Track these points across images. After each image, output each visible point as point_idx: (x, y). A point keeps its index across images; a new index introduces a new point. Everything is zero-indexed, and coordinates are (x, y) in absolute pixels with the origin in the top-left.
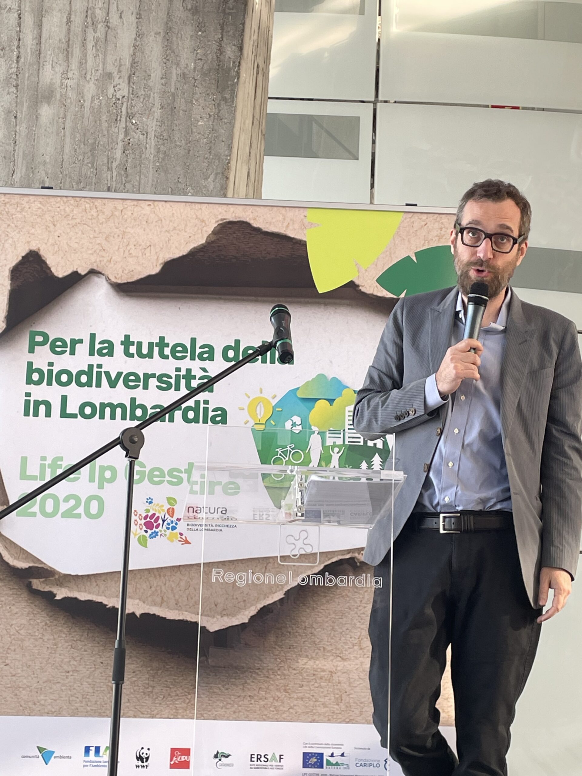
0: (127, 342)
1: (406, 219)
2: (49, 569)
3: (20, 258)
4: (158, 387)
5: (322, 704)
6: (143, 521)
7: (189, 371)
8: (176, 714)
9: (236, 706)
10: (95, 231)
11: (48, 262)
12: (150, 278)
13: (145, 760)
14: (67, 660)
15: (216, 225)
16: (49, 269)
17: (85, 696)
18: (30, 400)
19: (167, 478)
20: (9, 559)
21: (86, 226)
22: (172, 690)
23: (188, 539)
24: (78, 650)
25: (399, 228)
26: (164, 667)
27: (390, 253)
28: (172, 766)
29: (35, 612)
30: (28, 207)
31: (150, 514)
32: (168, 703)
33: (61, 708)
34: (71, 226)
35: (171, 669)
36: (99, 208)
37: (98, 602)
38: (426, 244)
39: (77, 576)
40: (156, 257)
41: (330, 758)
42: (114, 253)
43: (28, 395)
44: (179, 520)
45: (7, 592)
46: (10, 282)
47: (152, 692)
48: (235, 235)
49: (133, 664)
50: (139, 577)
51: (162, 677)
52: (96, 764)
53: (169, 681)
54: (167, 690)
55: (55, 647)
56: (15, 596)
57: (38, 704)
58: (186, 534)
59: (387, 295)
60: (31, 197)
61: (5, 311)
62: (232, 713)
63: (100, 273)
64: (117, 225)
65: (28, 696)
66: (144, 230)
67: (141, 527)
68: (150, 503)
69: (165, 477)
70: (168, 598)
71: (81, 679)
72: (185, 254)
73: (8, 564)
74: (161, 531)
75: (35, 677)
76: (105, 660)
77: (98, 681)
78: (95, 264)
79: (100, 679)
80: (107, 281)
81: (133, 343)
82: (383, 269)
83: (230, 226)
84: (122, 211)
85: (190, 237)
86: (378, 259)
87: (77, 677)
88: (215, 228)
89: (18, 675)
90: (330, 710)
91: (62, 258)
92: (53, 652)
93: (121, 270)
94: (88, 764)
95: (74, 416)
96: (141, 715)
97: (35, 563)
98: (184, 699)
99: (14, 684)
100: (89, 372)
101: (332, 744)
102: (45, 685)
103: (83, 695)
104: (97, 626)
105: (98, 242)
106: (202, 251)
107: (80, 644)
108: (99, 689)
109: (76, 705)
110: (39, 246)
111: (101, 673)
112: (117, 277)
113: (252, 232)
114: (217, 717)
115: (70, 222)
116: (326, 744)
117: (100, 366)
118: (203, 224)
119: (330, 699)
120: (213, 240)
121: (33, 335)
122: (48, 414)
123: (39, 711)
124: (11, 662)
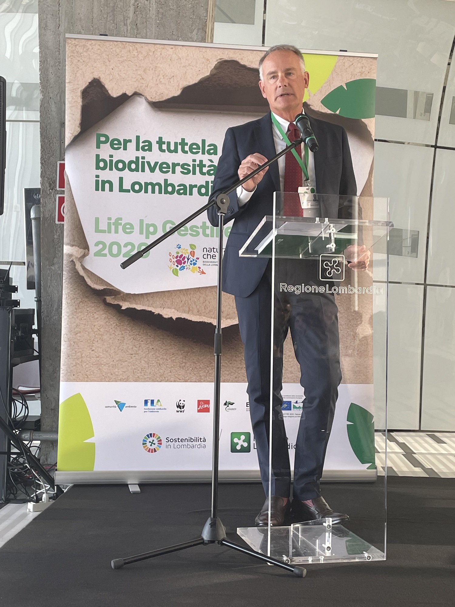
0: (160, 142)
1: (339, 60)
2: (116, 290)
3: (88, 84)
4: (182, 172)
5: (290, 372)
6: (175, 260)
7: (201, 161)
8: (200, 379)
9: (236, 373)
10: (136, 65)
11: (106, 86)
12: (174, 98)
13: (182, 407)
14: (131, 347)
15: (216, 63)
16: (107, 91)
17: (143, 369)
18: (99, 180)
19: (189, 232)
20: (90, 284)
21: (130, 62)
22: (197, 364)
23: (204, 271)
24: (137, 341)
25: (335, 66)
26: (192, 350)
27: (330, 83)
28: (199, 411)
29: (109, 317)
30: (91, 48)
31: (179, 255)
32: (195, 373)
33: (128, 377)
34: (120, 62)
35: (196, 352)
36: (139, 50)
37: (149, 311)
38: (353, 77)
39: (135, 294)
40: (177, 85)
41: (295, 404)
42: (150, 81)
43: (97, 176)
44: (198, 259)
45: (91, 305)
46: (82, 100)
47: (185, 366)
48: (229, 70)
49: (172, 349)
50: (174, 295)
51: (191, 357)
52: (152, 410)
53: (195, 359)
54: (194, 365)
55: (123, 339)
56: (96, 307)
57: (114, 374)
58: (203, 268)
59: (328, 111)
60: (93, 42)
61: (79, 120)
62: (234, 378)
63: (141, 95)
64: (151, 61)
65: (107, 370)
66: (169, 66)
67: (174, 263)
68: (179, 248)
69: (188, 231)
70: (192, 308)
71: (140, 359)
72: (196, 82)
73: (90, 287)
74: (187, 266)
75: (111, 358)
76: (155, 347)
77: (151, 360)
78: (138, 89)
79: (152, 359)
80: (146, 100)
81: (164, 143)
82: (325, 94)
83: (226, 63)
84: (154, 52)
85: (199, 71)
86: (322, 87)
87: (137, 358)
88: (216, 64)
89: (101, 357)
90: (295, 375)
91: (116, 84)
92: (122, 342)
93: (155, 93)
94: (147, 410)
95: (128, 191)
96: (179, 381)
97: (107, 286)
98: (205, 370)
99: (98, 362)
100: (137, 162)
101: (296, 396)
102: (118, 362)
103: (142, 369)
104: (148, 326)
105: (139, 73)
106: (208, 81)
107: (138, 337)
108: (151, 365)
109: (138, 374)
110: (100, 75)
111: (153, 355)
112: (153, 97)
113: (240, 68)
114: (226, 381)
115: (120, 59)
116: (293, 396)
117: (143, 158)
118: (208, 62)
119: (294, 369)
120: (214, 73)
121: (99, 136)
122: (111, 190)
123: (115, 378)
124: (96, 349)
